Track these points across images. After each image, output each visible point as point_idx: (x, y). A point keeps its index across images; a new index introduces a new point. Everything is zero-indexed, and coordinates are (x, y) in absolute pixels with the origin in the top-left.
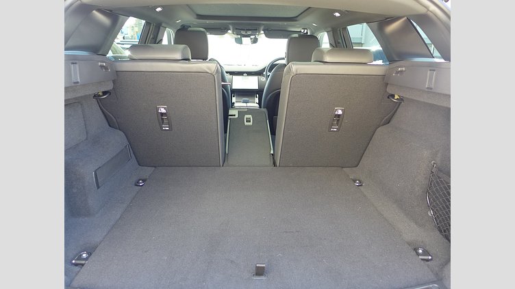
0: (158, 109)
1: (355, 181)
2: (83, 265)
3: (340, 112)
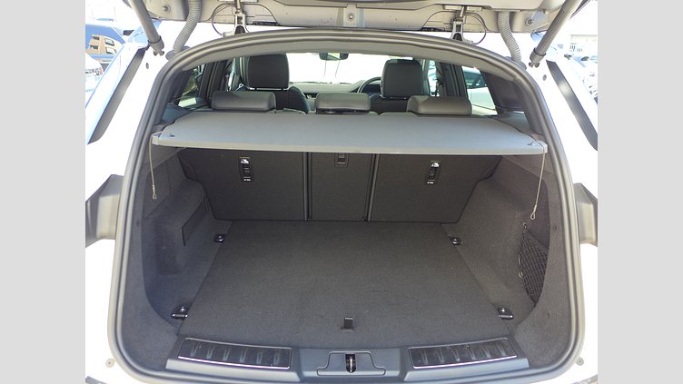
0: (240, 160)
1: (452, 239)
2: (183, 318)
3: (437, 165)
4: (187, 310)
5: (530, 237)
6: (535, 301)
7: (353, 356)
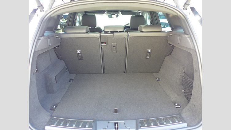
0: (77, 52)
1: (157, 78)
2: (54, 110)
3: (150, 51)
4: (56, 107)
5: (186, 76)
6: (189, 100)
7: (117, 123)
